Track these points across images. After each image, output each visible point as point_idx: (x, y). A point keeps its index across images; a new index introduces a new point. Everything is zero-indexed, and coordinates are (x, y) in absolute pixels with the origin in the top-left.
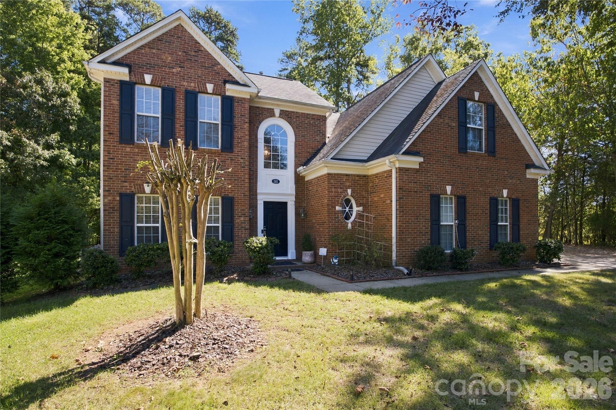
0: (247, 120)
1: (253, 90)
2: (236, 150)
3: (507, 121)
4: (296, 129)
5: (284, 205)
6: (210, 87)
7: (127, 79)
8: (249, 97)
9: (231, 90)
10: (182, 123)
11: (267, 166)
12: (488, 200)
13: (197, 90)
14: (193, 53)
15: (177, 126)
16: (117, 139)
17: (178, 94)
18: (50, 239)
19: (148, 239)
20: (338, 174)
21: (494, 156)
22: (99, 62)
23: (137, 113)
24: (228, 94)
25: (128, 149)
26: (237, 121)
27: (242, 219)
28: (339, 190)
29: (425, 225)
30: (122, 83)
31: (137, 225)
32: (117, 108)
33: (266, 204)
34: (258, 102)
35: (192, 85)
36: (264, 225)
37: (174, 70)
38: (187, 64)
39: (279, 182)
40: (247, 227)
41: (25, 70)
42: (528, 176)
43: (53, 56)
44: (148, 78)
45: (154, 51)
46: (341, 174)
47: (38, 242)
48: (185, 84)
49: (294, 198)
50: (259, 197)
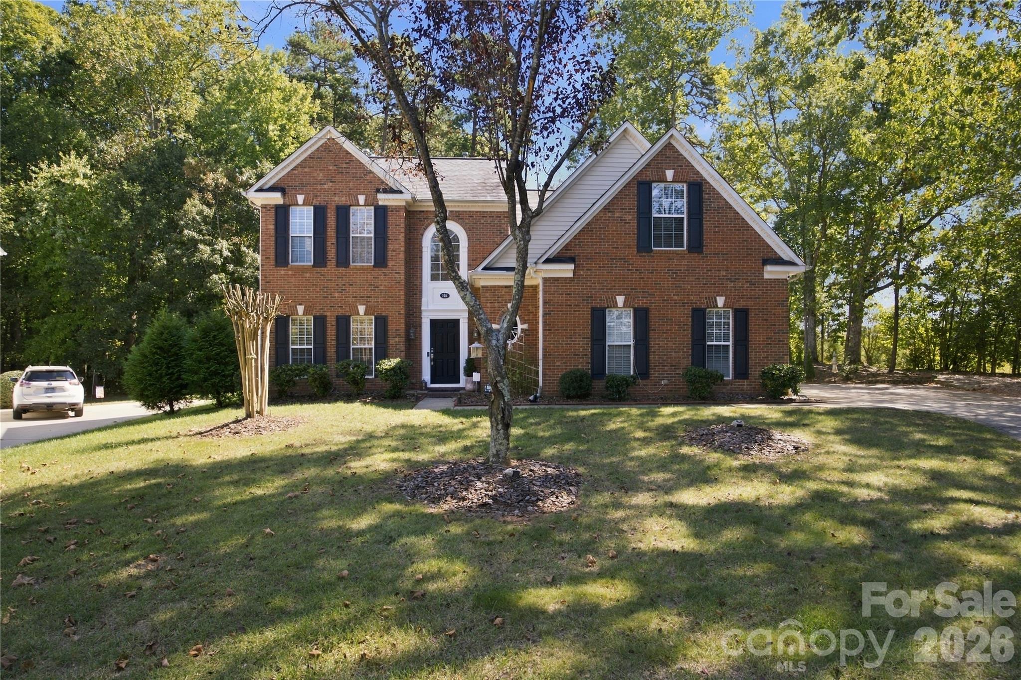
0: (403, 230)
1: (407, 196)
2: (390, 264)
3: (727, 202)
4: (468, 231)
5: (456, 322)
6: (362, 199)
7: (281, 202)
8: (404, 204)
9: (384, 199)
10: (334, 241)
11: (434, 278)
12: (688, 311)
13: (349, 203)
14: (345, 165)
15: (329, 244)
16: (273, 263)
17: (329, 211)
18: (208, 359)
19: (302, 360)
20: (494, 287)
21: (702, 252)
22: (256, 191)
23: (291, 234)
24: (380, 203)
25: (283, 272)
26: (391, 232)
27: (397, 339)
28: (496, 305)
29: (583, 345)
30: (277, 208)
31: (292, 347)
32: (273, 232)
33: (433, 322)
34: (418, 206)
35: (344, 199)
36: (431, 346)
37: (325, 186)
38: (339, 177)
39: (448, 296)
40: (403, 348)
41: (247, 164)
42: (766, 276)
43: (275, 141)
44: (300, 199)
45: (306, 170)
46: (499, 287)
47: (200, 362)
48: (336, 199)
49: (466, 315)
50: (424, 314)
